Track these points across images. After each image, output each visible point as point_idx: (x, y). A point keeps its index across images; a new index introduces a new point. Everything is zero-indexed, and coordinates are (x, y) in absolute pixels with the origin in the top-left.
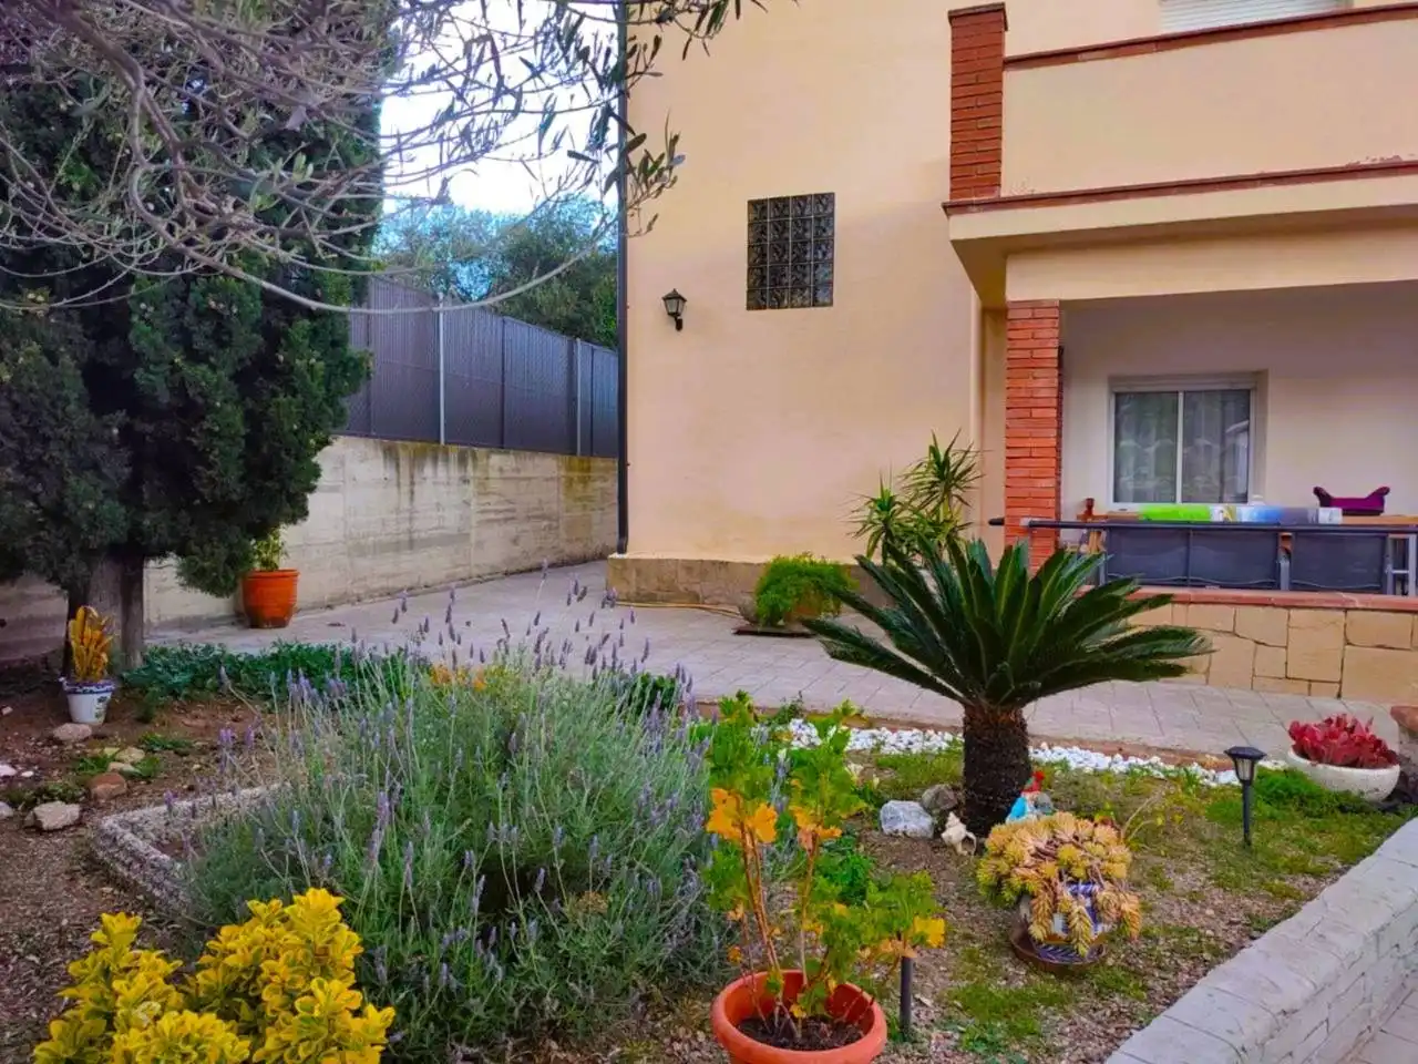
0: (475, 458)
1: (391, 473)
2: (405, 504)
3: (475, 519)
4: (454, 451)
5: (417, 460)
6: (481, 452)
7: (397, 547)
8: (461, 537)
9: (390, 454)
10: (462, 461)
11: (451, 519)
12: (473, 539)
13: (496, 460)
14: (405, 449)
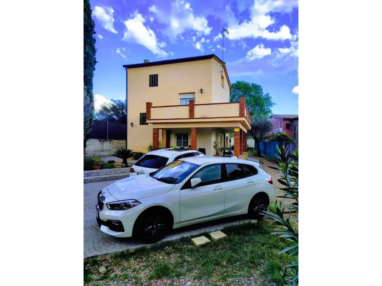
0: (112, 141)
1: (100, 143)
2: (102, 146)
3: (112, 148)
4: (109, 140)
5: (104, 141)
6: (113, 140)
7: (100, 151)
8: (110, 150)
9: (100, 141)
10: (110, 141)
11: (108, 148)
12: (112, 150)
13: (115, 141)
14: (102, 140)
